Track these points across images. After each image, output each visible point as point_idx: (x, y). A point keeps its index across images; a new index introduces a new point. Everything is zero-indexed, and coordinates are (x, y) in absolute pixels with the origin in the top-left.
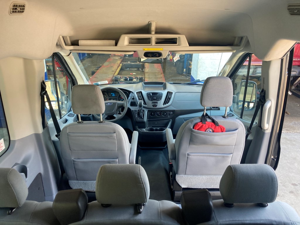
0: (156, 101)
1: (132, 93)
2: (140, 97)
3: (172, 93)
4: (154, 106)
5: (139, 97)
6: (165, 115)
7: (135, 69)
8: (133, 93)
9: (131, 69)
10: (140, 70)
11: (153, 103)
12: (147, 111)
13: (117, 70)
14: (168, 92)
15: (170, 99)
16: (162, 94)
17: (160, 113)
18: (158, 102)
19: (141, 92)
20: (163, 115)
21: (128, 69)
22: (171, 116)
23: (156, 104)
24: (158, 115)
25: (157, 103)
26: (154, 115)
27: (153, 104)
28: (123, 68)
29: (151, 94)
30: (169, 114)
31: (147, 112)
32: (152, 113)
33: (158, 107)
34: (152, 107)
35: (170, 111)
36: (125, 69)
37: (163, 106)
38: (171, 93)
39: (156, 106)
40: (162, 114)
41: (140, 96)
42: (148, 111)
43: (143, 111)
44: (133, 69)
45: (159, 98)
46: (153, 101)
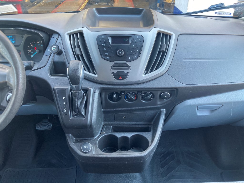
0: (124, 62)
1: (56, 36)
2: (77, 49)
3: (170, 37)
4: (117, 76)
5: (75, 47)
6: (150, 99)
7: (104, 4)
8: (59, 35)
9: (100, 4)
10: (110, 4)
11: (115, 67)
12: (97, 91)
13: (82, 3)
14: (159, 34)
15: (164, 54)
16: (142, 40)
17: (136, 96)
18: (129, 64)
19: (81, 34)
20: (144, 100)
21: (96, 3)
22: (165, 101)
23: (126, 71)
24: (130, 100)
25: (127, 67)
26: (119, 99)
27: (115, 71)
28: (91, 2)
29: (110, 41)
30: (161, 97)
31: (97, 95)
32: (112, 95)
33: (129, 79)
34: (112, 79)
35: (163, 90)
36: (94, 3)
37: (144, 77)
38: (167, 35)
39: (124, 76)
40: (140, 97)
41: (79, 47)
42: (102, 91)
43: (86, 91)
44: (101, 4)
45: (133, 54)
46: (116, 62)
